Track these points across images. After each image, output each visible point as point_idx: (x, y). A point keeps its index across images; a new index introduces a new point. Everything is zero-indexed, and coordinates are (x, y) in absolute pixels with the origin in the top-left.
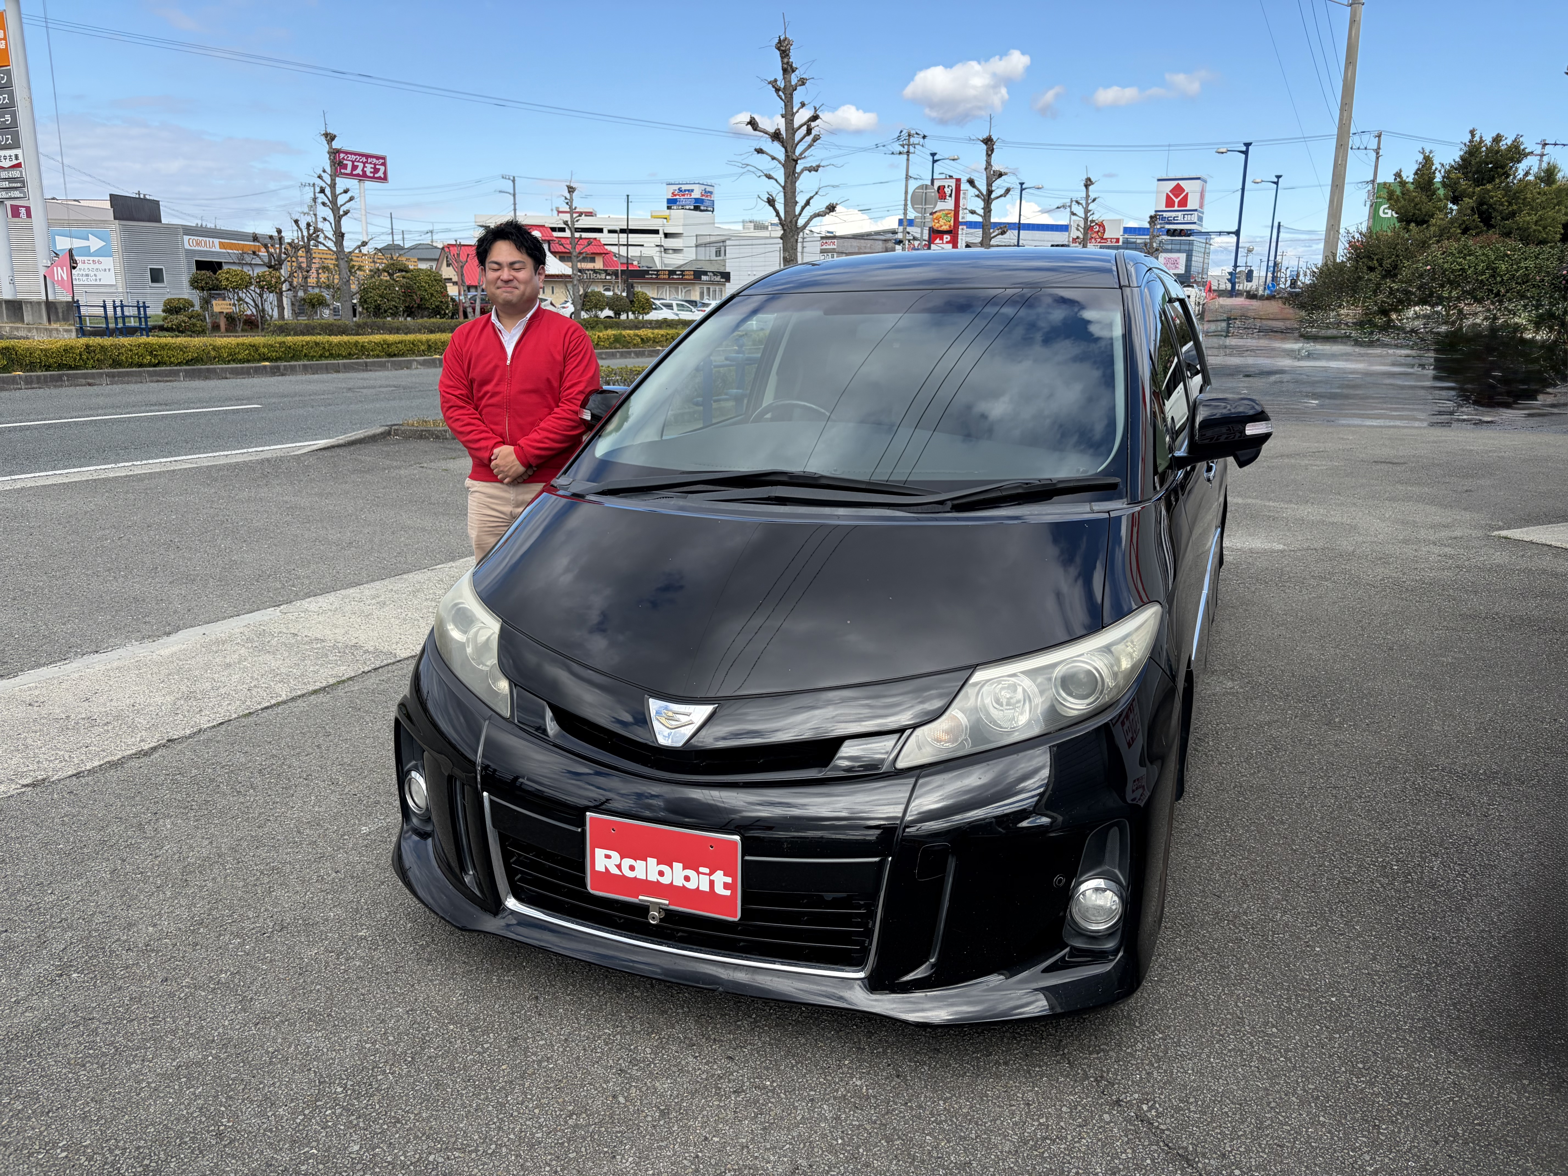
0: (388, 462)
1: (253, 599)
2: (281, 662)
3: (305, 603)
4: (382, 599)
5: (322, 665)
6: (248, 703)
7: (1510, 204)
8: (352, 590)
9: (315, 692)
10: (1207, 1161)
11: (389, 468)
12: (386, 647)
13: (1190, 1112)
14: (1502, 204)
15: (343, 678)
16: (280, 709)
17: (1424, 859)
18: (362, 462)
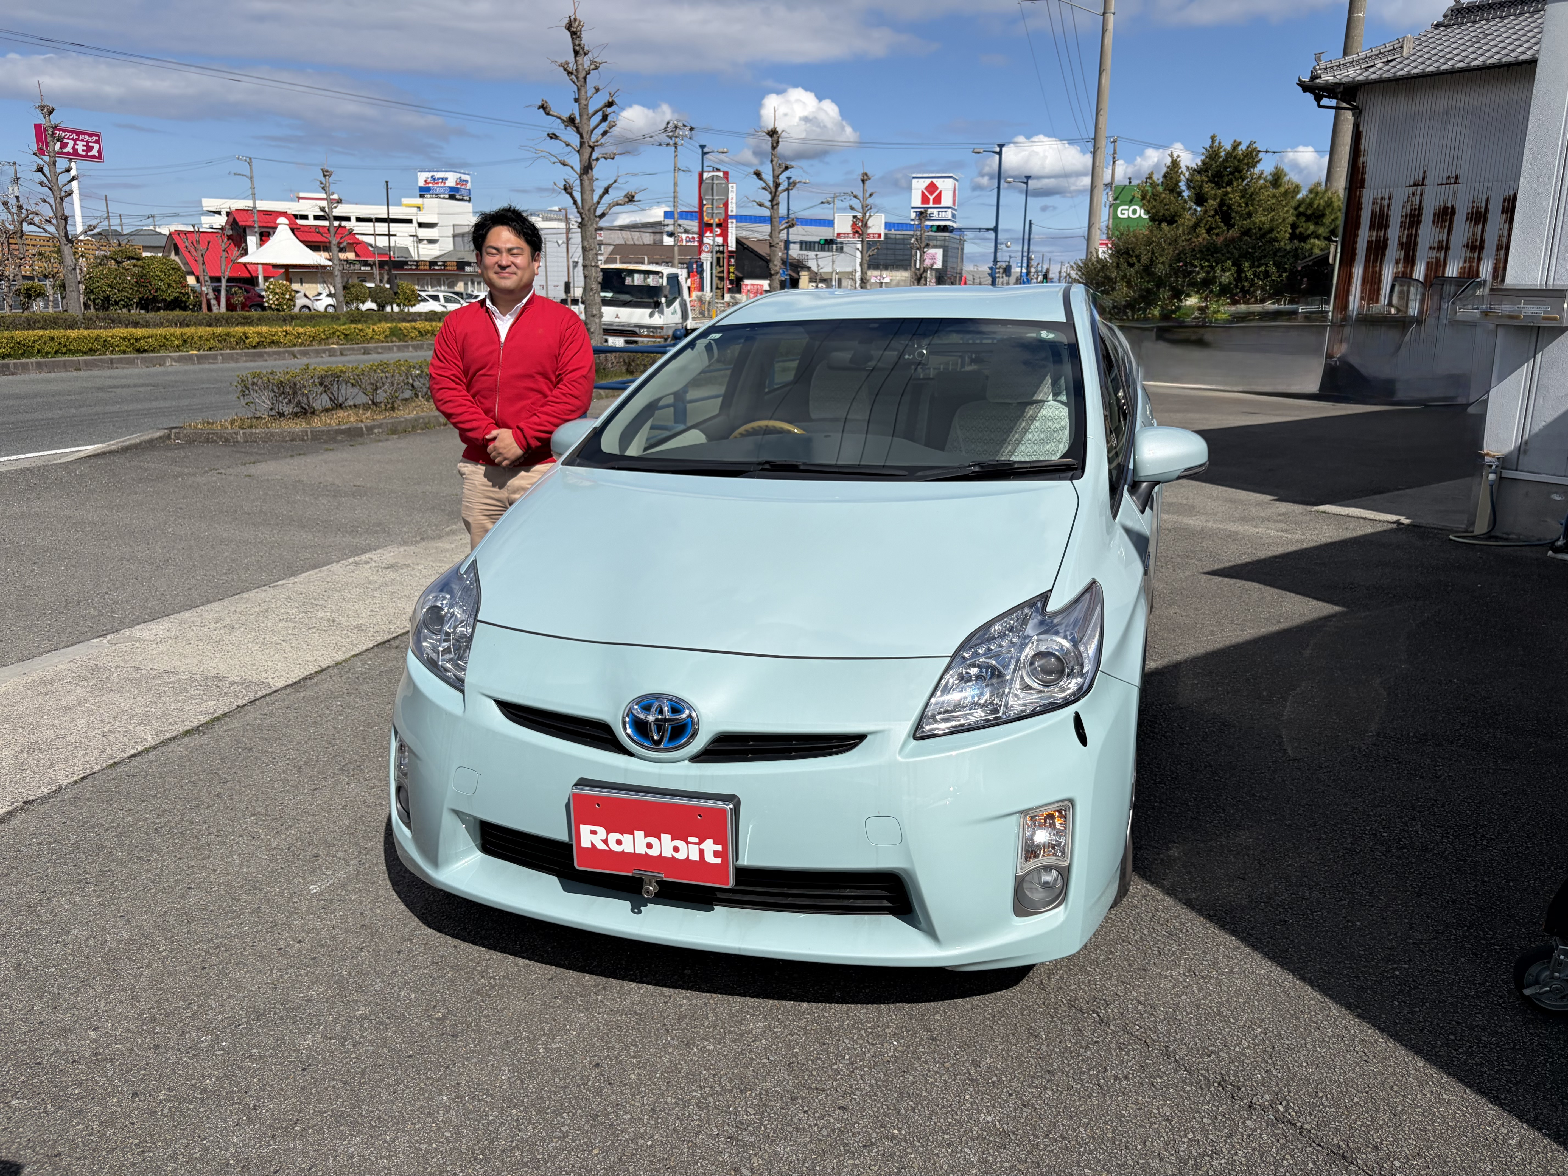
0: (178, 469)
1: (69, 630)
2: (132, 701)
3: (137, 631)
4: (227, 621)
5: (184, 702)
6: (108, 751)
7: (1247, 205)
8: (187, 614)
9: (187, 733)
10: (1364, 1156)
11: (182, 475)
12: (255, 676)
13: (1325, 1107)
15: (216, 715)
16: (151, 756)
17: (1406, 824)
18: (146, 470)
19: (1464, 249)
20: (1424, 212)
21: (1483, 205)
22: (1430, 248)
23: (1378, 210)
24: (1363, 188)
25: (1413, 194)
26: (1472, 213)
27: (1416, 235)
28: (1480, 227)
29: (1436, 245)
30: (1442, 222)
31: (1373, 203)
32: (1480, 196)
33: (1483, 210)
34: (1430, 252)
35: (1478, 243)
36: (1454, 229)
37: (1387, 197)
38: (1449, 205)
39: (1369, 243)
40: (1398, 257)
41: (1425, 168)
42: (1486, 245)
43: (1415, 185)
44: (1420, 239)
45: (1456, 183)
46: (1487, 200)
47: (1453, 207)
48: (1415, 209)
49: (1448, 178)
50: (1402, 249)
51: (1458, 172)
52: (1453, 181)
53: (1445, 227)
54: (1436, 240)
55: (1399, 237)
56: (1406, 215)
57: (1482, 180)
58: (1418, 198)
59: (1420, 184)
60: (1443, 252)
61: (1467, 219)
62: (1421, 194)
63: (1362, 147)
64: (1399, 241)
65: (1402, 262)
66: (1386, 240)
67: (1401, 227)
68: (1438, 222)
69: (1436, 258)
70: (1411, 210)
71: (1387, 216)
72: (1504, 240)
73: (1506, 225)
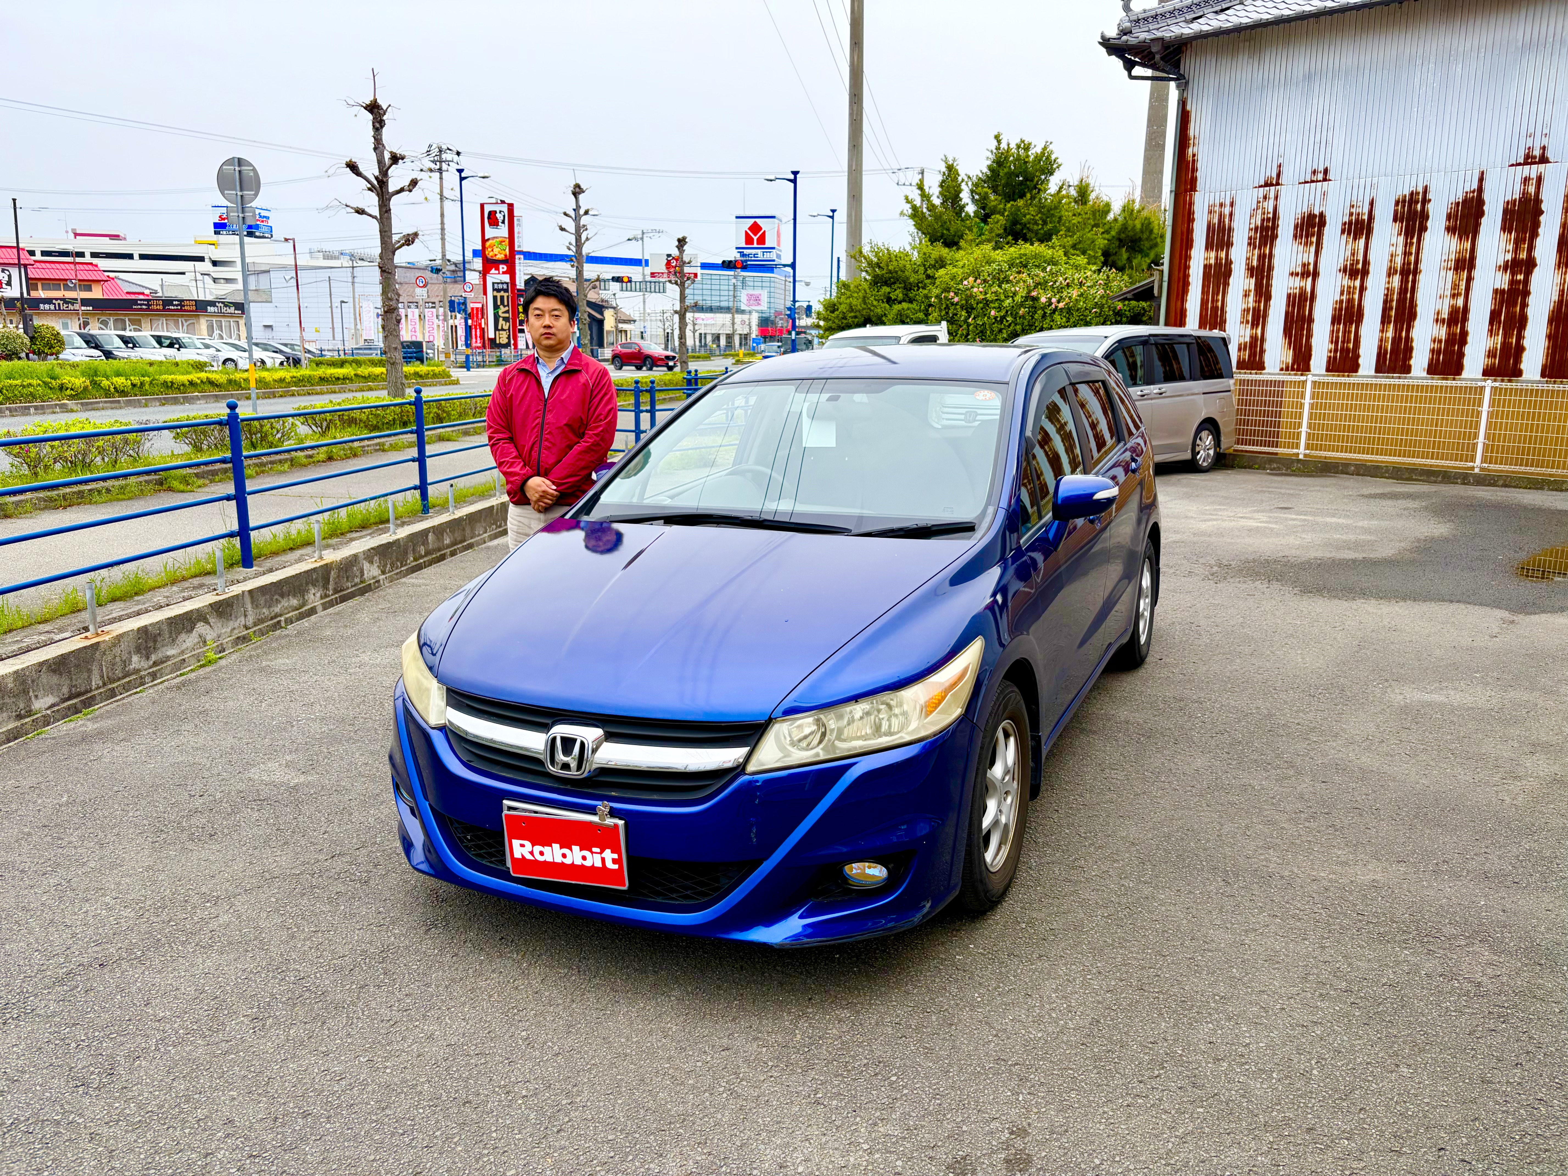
7: (1045, 223)
14: (1036, 223)
19: (1340, 275)
20: (1281, 222)
21: (1366, 210)
22: (1292, 274)
23: (1216, 221)
24: (1195, 190)
25: (1265, 198)
26: (1350, 223)
27: (1271, 255)
28: (1362, 241)
29: (1299, 270)
30: (1307, 237)
31: (1210, 212)
32: (1361, 198)
33: (1366, 217)
34: (1292, 279)
35: (1360, 266)
36: (1325, 246)
37: (1228, 203)
38: (1317, 212)
39: (1207, 266)
40: (1246, 288)
41: (1281, 160)
42: (1371, 269)
43: (1267, 185)
44: (1276, 262)
45: (1325, 180)
46: (1372, 204)
47: (1322, 215)
48: (1268, 219)
49: (1314, 172)
50: (1252, 276)
51: (1327, 164)
52: (1320, 177)
53: (1311, 243)
54: (1300, 262)
55: (1248, 259)
56: (1256, 228)
57: (1363, 173)
58: (1271, 202)
59: (1273, 182)
60: (1310, 279)
61: (1343, 232)
62: (1276, 198)
63: (1191, 133)
64: (1247, 264)
65: (1252, 294)
66: (1229, 263)
67: (1249, 244)
68: (1301, 237)
69: (1301, 288)
70: (1263, 220)
71: (1230, 229)
72: (1399, 261)
73: (1401, 239)
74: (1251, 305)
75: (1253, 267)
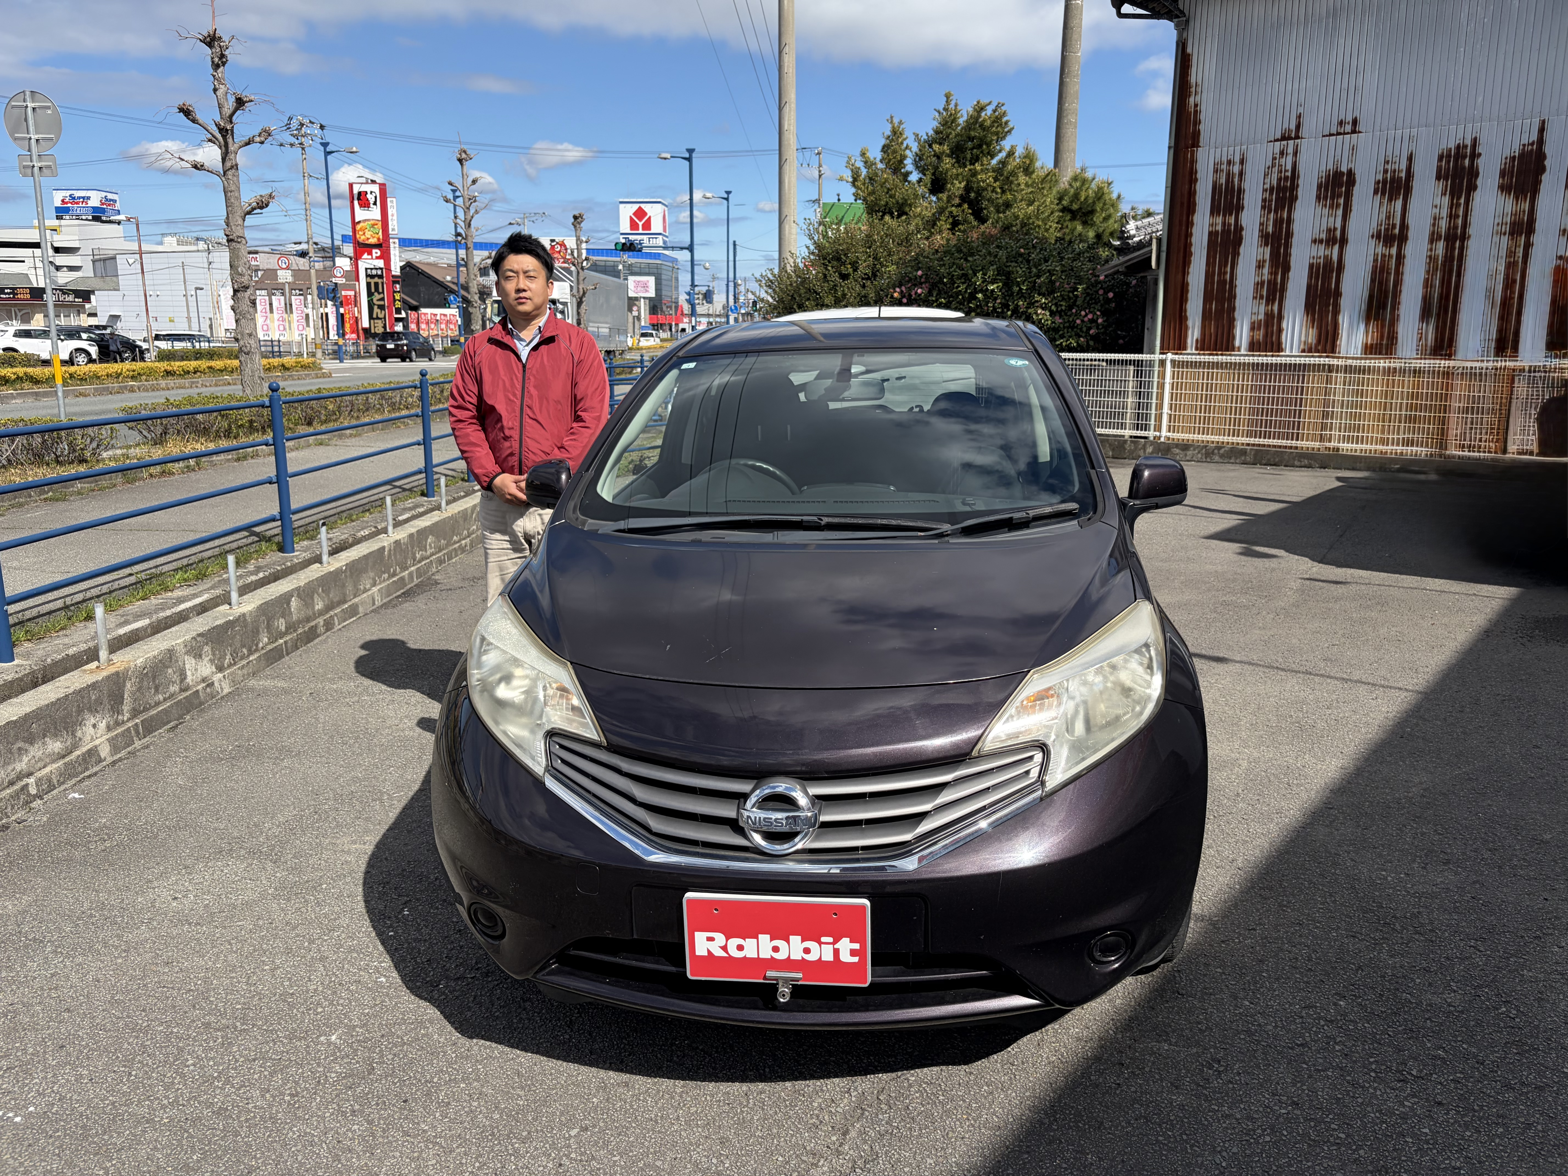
14: (994, 191)
19: (1373, 242)
20: (1301, 182)
21: (1403, 166)
22: (1314, 241)
23: (1223, 181)
24: (1198, 146)
25: (1282, 153)
26: (1385, 181)
27: (1289, 221)
28: (1399, 203)
29: (1323, 236)
30: (1332, 198)
31: (1216, 171)
32: (1397, 152)
33: (1403, 175)
34: (1315, 247)
35: (1397, 231)
36: (1354, 208)
37: (1237, 159)
38: (1344, 169)
39: (1212, 235)
40: (1260, 257)
41: (1301, 110)
42: (1411, 234)
43: (1283, 138)
44: (1296, 227)
45: (1354, 131)
46: (1410, 159)
47: (1351, 173)
48: (1286, 178)
49: (1341, 123)
50: (1266, 245)
51: (1357, 114)
52: (1348, 128)
53: (1338, 206)
54: (1324, 227)
55: (1261, 224)
56: (1272, 189)
57: (1400, 124)
58: (1290, 159)
59: (1292, 135)
60: (1336, 248)
61: (1376, 192)
62: (1295, 154)
63: (1193, 80)
64: (1261, 231)
65: (1267, 265)
66: (1239, 229)
67: (1263, 207)
68: (1326, 198)
69: (1326, 257)
70: (1279, 180)
71: (1240, 190)
72: (1443, 224)
73: (1446, 200)
74: (1265, 278)
75: (1267, 234)
